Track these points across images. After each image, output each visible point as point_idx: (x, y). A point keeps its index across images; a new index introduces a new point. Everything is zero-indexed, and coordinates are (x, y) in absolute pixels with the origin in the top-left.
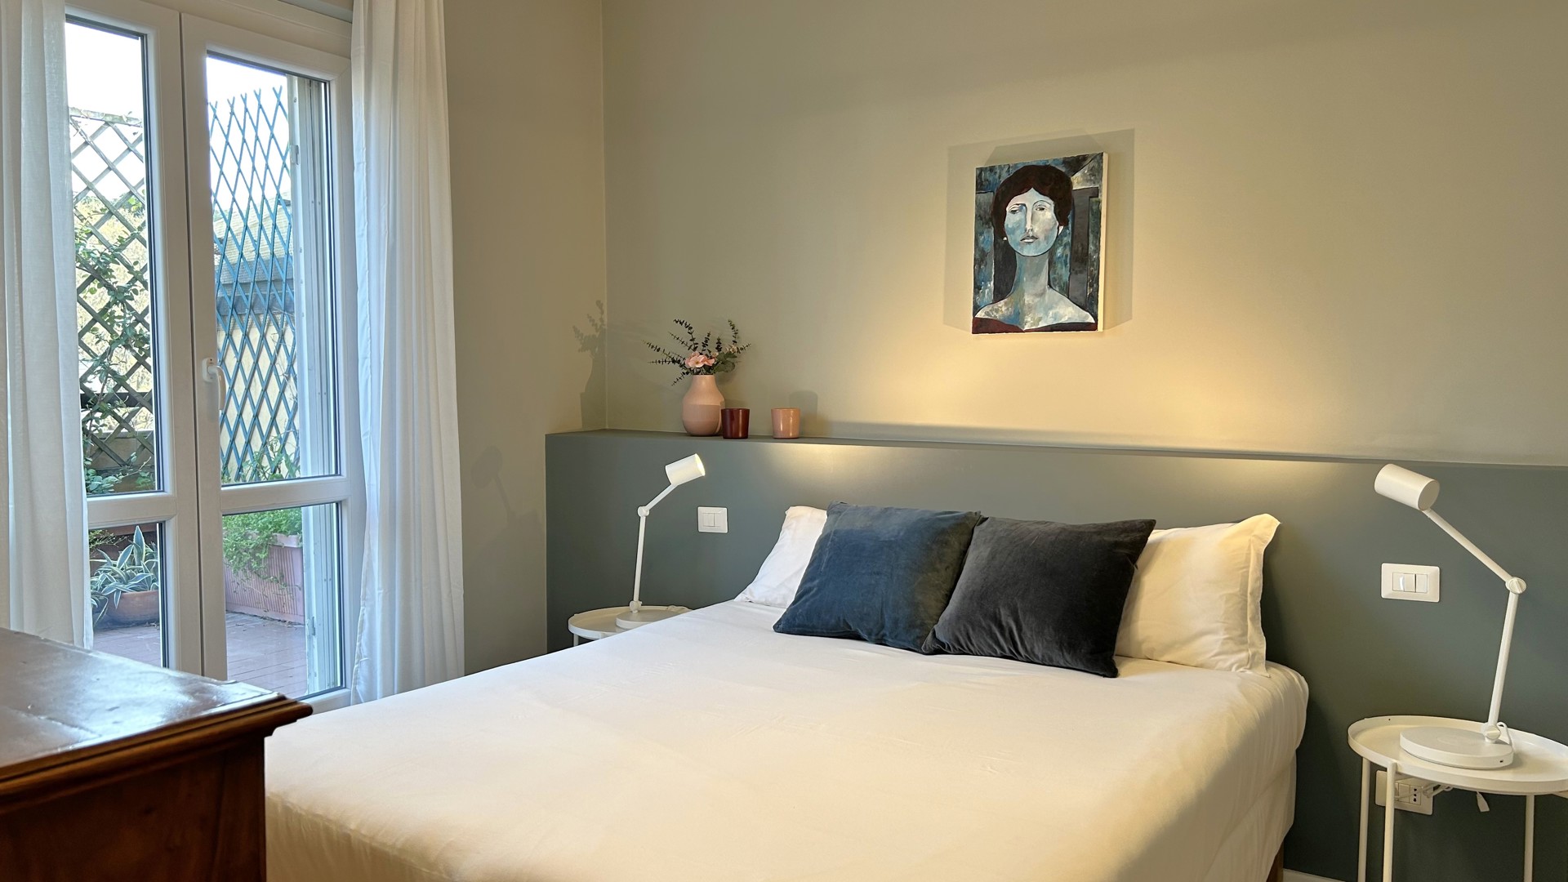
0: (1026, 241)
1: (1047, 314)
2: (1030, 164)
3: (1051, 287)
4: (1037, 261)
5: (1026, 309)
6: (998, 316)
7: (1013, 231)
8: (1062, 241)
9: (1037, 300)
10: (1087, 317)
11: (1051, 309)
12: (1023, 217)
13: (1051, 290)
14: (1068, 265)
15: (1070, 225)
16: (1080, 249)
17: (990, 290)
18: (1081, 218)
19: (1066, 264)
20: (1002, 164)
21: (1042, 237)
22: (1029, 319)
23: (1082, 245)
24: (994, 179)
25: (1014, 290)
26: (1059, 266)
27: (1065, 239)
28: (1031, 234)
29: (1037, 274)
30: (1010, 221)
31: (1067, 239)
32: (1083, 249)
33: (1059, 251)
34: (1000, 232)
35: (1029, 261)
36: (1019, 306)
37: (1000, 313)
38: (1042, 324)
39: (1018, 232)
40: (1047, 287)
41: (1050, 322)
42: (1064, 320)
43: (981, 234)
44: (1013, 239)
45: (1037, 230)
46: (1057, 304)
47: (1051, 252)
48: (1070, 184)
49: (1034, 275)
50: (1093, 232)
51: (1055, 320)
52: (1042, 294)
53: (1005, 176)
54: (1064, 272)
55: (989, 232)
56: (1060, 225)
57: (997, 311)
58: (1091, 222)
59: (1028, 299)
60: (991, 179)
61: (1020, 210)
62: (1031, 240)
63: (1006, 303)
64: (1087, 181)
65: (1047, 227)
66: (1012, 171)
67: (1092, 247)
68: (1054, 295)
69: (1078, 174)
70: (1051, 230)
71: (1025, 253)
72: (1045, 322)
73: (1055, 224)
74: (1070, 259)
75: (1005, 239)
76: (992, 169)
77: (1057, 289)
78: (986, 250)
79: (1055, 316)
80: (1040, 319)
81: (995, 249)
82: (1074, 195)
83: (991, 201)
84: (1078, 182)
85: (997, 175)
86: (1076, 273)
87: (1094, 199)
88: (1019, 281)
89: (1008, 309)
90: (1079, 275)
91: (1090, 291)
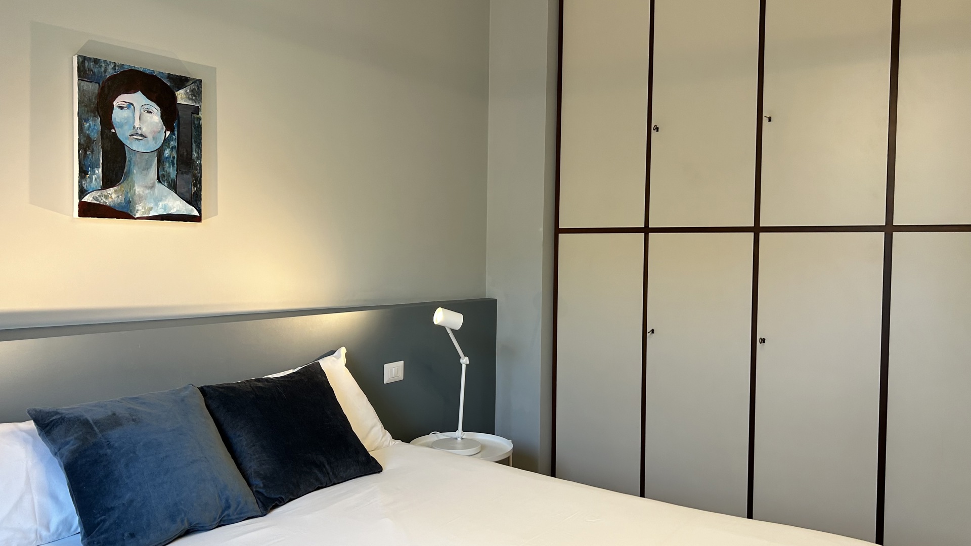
0: (135, 137)
1: (157, 205)
2: (137, 69)
3: (160, 182)
4: (146, 157)
5: (136, 198)
6: (108, 202)
7: (122, 126)
8: (169, 144)
9: (147, 191)
10: (192, 210)
11: (161, 200)
12: (131, 115)
13: (160, 184)
14: (175, 165)
15: (176, 132)
16: (186, 153)
17: (98, 177)
18: (184, 128)
19: (173, 165)
20: (108, 60)
21: (150, 137)
22: (140, 208)
23: (187, 151)
24: (99, 72)
25: (124, 180)
26: (167, 165)
27: (172, 143)
28: (139, 132)
29: (147, 168)
30: (118, 115)
31: (174, 143)
32: (187, 154)
33: (167, 152)
34: (107, 123)
35: (138, 155)
36: (129, 195)
37: (110, 200)
38: (152, 214)
39: (126, 127)
40: (156, 181)
41: (161, 212)
42: (173, 211)
43: (87, 120)
44: (123, 134)
45: (145, 130)
46: (166, 197)
47: (160, 151)
48: (175, 98)
49: (144, 169)
50: (195, 142)
51: (165, 211)
52: (152, 187)
53: (110, 72)
54: (172, 172)
55: (95, 121)
56: (167, 130)
57: (106, 197)
58: (194, 133)
59: (138, 190)
60: (96, 70)
61: (128, 108)
62: (140, 138)
63: (116, 191)
64: (189, 99)
65: (155, 129)
66: (118, 70)
67: (195, 154)
68: (162, 189)
69: (182, 91)
70: (159, 132)
71: (134, 148)
72: (156, 212)
73: (163, 128)
74: (177, 161)
75: (113, 131)
76: (96, 61)
77: (166, 184)
78: (92, 138)
79: (165, 208)
80: (151, 209)
81: (102, 138)
82: (179, 108)
83: (96, 91)
84: (182, 97)
85: (103, 69)
86: (182, 173)
87: (195, 116)
88: (129, 172)
89: (118, 196)
90: (185, 176)
91: (194, 189)
